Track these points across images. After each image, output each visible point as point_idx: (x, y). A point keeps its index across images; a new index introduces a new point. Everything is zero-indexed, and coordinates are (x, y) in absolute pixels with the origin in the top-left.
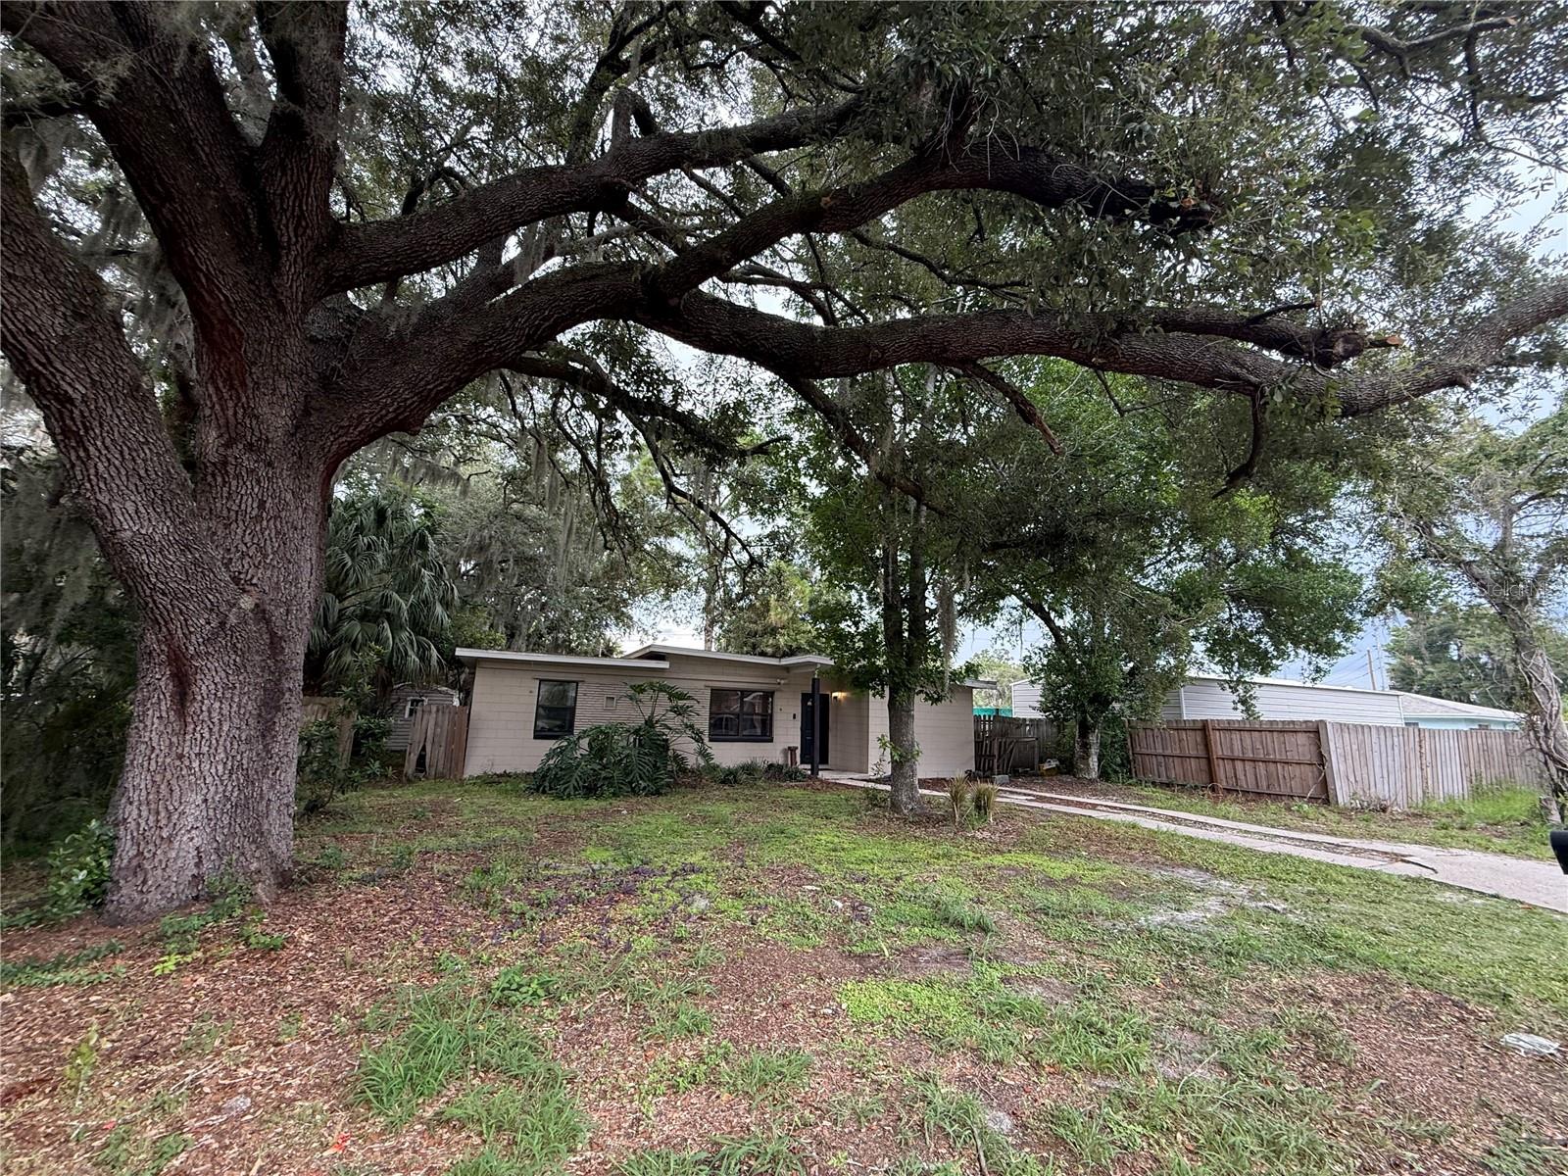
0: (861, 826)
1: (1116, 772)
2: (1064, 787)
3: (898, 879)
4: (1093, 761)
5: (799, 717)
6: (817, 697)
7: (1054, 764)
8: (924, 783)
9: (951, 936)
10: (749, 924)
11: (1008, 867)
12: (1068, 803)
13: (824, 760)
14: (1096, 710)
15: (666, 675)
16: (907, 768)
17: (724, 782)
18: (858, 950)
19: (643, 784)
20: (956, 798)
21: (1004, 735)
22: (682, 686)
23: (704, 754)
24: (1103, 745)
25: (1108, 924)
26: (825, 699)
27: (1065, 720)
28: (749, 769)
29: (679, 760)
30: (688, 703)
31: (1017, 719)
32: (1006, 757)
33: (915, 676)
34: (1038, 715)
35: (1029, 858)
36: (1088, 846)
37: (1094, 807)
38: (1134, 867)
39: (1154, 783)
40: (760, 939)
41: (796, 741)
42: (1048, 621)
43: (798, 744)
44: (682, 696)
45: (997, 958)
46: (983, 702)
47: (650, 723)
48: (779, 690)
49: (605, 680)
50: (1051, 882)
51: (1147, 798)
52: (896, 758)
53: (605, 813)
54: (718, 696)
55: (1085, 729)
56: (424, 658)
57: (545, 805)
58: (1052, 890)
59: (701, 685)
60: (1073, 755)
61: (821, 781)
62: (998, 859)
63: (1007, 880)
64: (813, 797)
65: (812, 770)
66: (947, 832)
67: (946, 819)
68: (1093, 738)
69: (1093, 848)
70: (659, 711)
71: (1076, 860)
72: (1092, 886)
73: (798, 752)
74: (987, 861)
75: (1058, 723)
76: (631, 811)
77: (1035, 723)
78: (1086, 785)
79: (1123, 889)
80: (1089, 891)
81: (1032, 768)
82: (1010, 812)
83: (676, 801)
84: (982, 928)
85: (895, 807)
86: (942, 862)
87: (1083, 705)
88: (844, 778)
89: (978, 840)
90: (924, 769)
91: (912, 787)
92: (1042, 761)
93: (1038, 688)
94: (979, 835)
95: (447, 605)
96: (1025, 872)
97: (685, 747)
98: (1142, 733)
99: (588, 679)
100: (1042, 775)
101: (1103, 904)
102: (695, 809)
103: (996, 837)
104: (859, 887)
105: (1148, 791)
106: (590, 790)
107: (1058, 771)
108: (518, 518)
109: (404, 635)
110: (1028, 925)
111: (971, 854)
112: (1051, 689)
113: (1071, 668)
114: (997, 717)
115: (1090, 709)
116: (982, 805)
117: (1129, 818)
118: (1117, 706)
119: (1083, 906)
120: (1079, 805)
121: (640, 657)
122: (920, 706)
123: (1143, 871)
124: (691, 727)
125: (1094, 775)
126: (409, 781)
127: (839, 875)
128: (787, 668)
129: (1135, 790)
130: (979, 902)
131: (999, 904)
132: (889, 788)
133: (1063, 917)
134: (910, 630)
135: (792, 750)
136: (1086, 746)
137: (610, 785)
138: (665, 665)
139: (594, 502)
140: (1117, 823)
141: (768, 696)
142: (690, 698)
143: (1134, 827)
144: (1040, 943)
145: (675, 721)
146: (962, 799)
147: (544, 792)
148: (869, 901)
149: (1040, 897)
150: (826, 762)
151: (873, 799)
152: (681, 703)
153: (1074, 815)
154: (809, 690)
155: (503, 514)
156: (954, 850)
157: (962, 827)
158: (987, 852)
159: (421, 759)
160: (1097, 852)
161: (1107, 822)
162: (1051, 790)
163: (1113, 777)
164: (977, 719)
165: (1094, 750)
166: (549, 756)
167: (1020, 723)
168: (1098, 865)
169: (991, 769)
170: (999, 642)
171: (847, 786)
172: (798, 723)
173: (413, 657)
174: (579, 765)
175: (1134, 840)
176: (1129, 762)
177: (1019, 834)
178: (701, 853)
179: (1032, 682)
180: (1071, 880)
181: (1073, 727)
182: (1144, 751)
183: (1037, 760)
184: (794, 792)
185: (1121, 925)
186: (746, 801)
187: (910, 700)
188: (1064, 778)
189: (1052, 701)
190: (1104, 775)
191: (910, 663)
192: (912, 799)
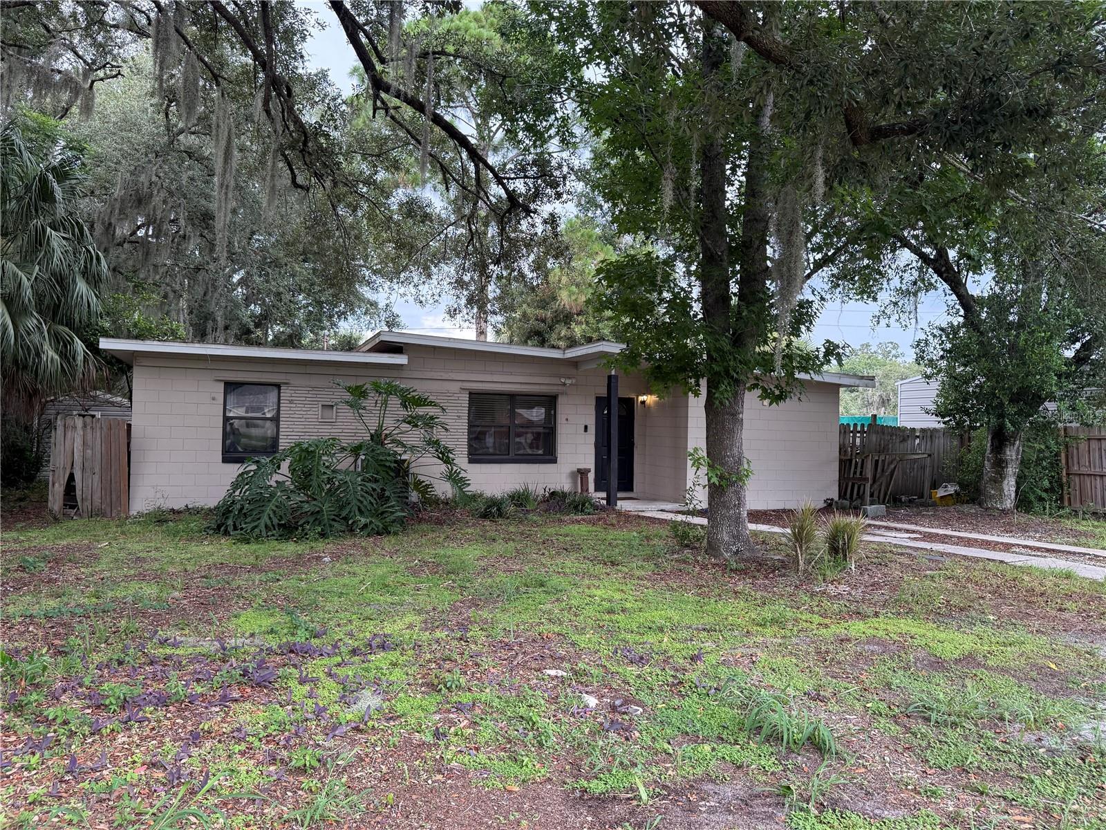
0: (660, 575)
1: (1041, 499)
2: (963, 519)
3: (694, 659)
4: (1010, 485)
5: (592, 429)
6: (614, 402)
7: (951, 489)
8: (756, 516)
9: (761, 758)
10: (429, 738)
11: (872, 640)
12: (969, 543)
13: (626, 484)
14: (1020, 413)
15: (405, 374)
16: (730, 494)
17: (485, 515)
18: (597, 787)
19: (363, 520)
20: (800, 537)
21: (883, 450)
22: (420, 388)
23: (455, 479)
24: (1024, 463)
25: (1028, 738)
26: (628, 404)
27: (972, 428)
28: (520, 499)
29: (423, 488)
30: (431, 411)
31: (904, 429)
32: (884, 480)
33: (745, 363)
34: (934, 423)
35: (906, 625)
36: (997, 606)
37: (1007, 547)
38: (1069, 638)
39: (1094, 514)
40: (440, 767)
41: (589, 462)
42: (957, 286)
43: (592, 466)
44: (421, 402)
45: (834, 803)
46: (852, 408)
47: (377, 438)
48: (562, 394)
49: (315, 381)
50: (938, 664)
51: (1085, 534)
52: (715, 480)
53: (299, 560)
54: (480, 403)
55: (1000, 440)
56: (66, 354)
57: (221, 550)
58: (939, 678)
59: (454, 387)
60: (980, 477)
61: (619, 513)
62: (857, 628)
63: (869, 661)
64: (602, 535)
65: (608, 499)
66: (783, 586)
67: (785, 567)
68: (1011, 453)
69: (1005, 609)
70: (389, 423)
71: (978, 628)
72: (1003, 670)
73: (591, 476)
74: (837, 629)
75: (961, 433)
76: (336, 557)
77: (928, 434)
78: (998, 518)
79: (1053, 675)
80: (1000, 680)
81: (921, 496)
82: (883, 556)
83: (408, 541)
84: (816, 745)
85: (712, 548)
86: (769, 631)
87: (1001, 404)
88: (651, 510)
89: (830, 598)
90: (756, 496)
91: (738, 520)
92: (935, 486)
93: (935, 385)
94: (831, 589)
95: (94, 280)
96: (898, 649)
97: (429, 469)
98: (1083, 446)
99: (295, 380)
100: (934, 505)
101: (1019, 701)
102: (429, 553)
103: (858, 594)
104: (633, 670)
105: (1086, 526)
106: (288, 529)
107: (957, 498)
108: (190, 155)
109: (31, 323)
110: (896, 740)
111: (817, 619)
112: (955, 384)
113: (985, 352)
114: (874, 426)
115: (1012, 410)
116: (839, 547)
117: (1060, 564)
118: (1051, 406)
119: (988, 704)
120: (986, 545)
121: (370, 351)
122: (752, 406)
123: (1083, 645)
124: (437, 443)
125: (1009, 503)
126: (56, 520)
127: (605, 651)
128: (575, 363)
129: (1068, 523)
130: (818, 698)
131: (850, 700)
132: (704, 521)
133: (954, 725)
134: (741, 296)
135: (583, 473)
136: (1000, 464)
137: (317, 521)
138: (401, 360)
139: (268, 112)
140: (1042, 572)
141: (550, 402)
142: (431, 404)
143: (1068, 576)
144: (912, 775)
145: (414, 437)
146: (809, 538)
147: (226, 533)
148: (643, 696)
149: (917, 689)
150: (631, 489)
151: (683, 538)
152: (421, 411)
153: (977, 560)
154: (603, 392)
155: (168, 148)
156: (789, 614)
157: (809, 578)
158: (841, 617)
159: (70, 488)
160: (1012, 615)
161: (1028, 570)
162: (947, 525)
163: (1037, 506)
164: (844, 429)
165: (1012, 471)
166: (235, 486)
167: (905, 435)
168: (1013, 635)
169: (861, 496)
170: (883, 322)
171: (653, 520)
172: (591, 438)
173: (50, 354)
174: (272, 495)
175: (1069, 596)
176: (1061, 486)
177: (894, 589)
178: (410, 618)
179: (928, 377)
180: (969, 659)
181: (982, 438)
182: (1084, 470)
183: (927, 485)
184: (577, 528)
185: (1052, 741)
186: (506, 541)
187: (737, 398)
188: (966, 508)
189: (955, 402)
190: (1023, 503)
191: (738, 341)
192: (736, 537)
